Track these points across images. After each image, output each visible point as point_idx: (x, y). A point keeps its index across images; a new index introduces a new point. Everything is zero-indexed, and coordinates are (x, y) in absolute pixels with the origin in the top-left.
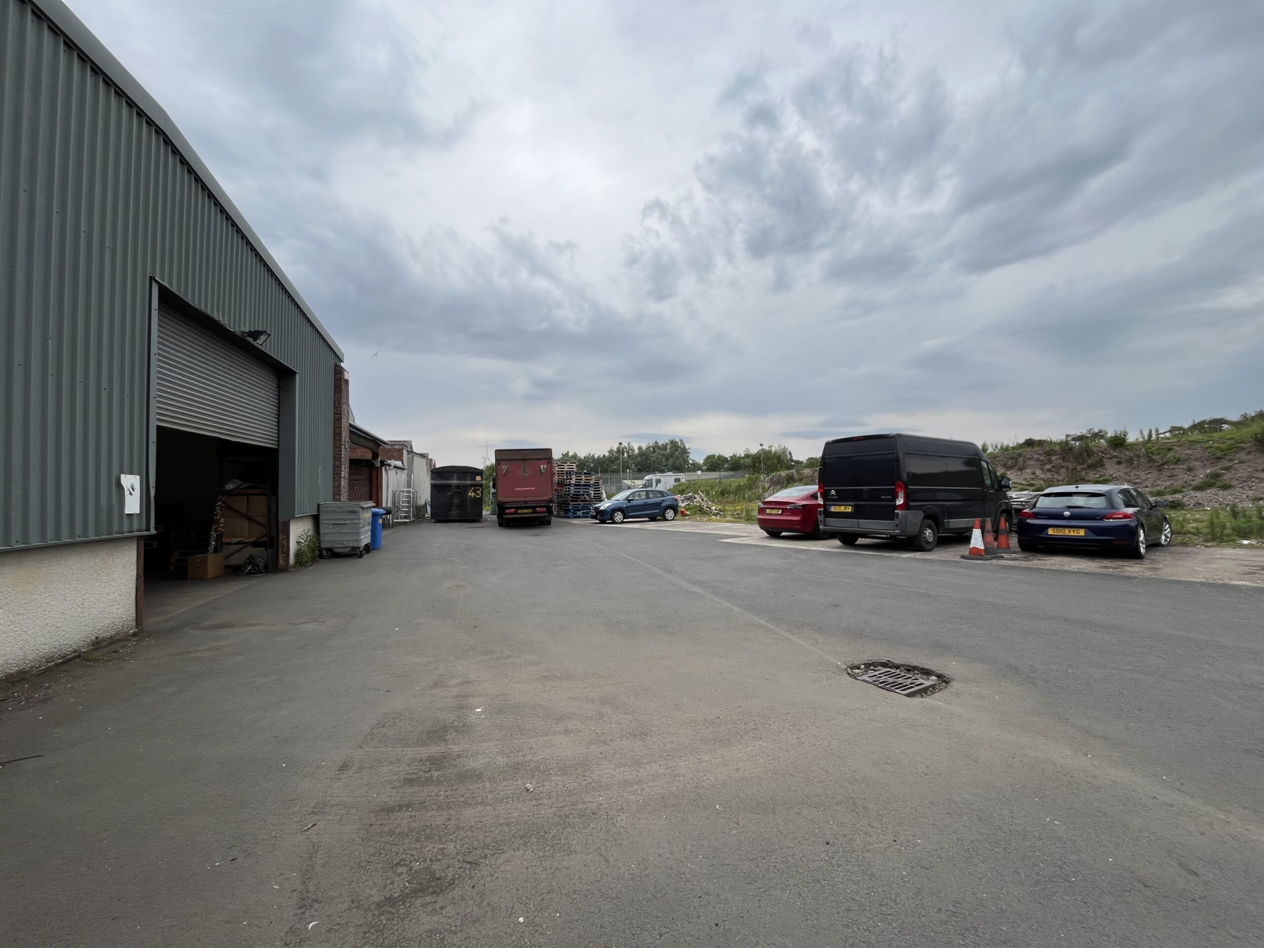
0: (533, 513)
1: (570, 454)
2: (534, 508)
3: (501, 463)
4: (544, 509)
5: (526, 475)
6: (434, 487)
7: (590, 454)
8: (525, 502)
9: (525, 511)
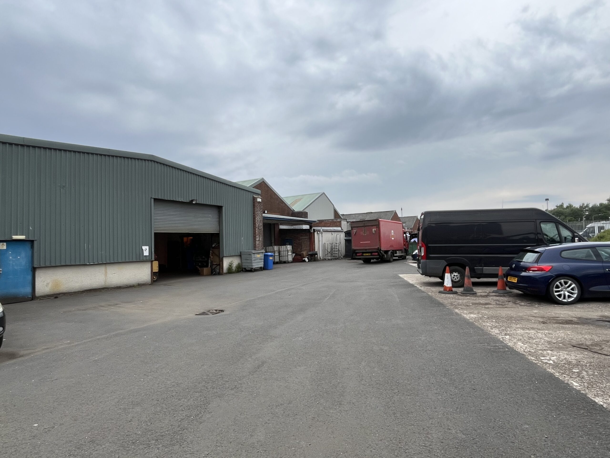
0: (371, 255)
1: (565, 206)
2: (371, 253)
3: (354, 229)
4: (377, 254)
5: (366, 234)
6: (346, 240)
7: (583, 204)
8: (366, 250)
9: (367, 254)
